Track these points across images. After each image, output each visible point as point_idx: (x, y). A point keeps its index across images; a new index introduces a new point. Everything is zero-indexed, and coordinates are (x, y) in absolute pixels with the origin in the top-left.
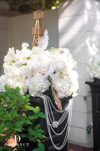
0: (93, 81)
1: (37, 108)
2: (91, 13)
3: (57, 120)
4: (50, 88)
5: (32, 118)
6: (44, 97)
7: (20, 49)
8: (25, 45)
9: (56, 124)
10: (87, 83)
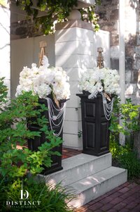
0: (82, 93)
1: (44, 105)
2: (81, 40)
3: (56, 115)
4: (52, 92)
5: (40, 110)
6: (48, 99)
7: (31, 67)
8: (34, 65)
9: (55, 118)
10: (77, 95)
